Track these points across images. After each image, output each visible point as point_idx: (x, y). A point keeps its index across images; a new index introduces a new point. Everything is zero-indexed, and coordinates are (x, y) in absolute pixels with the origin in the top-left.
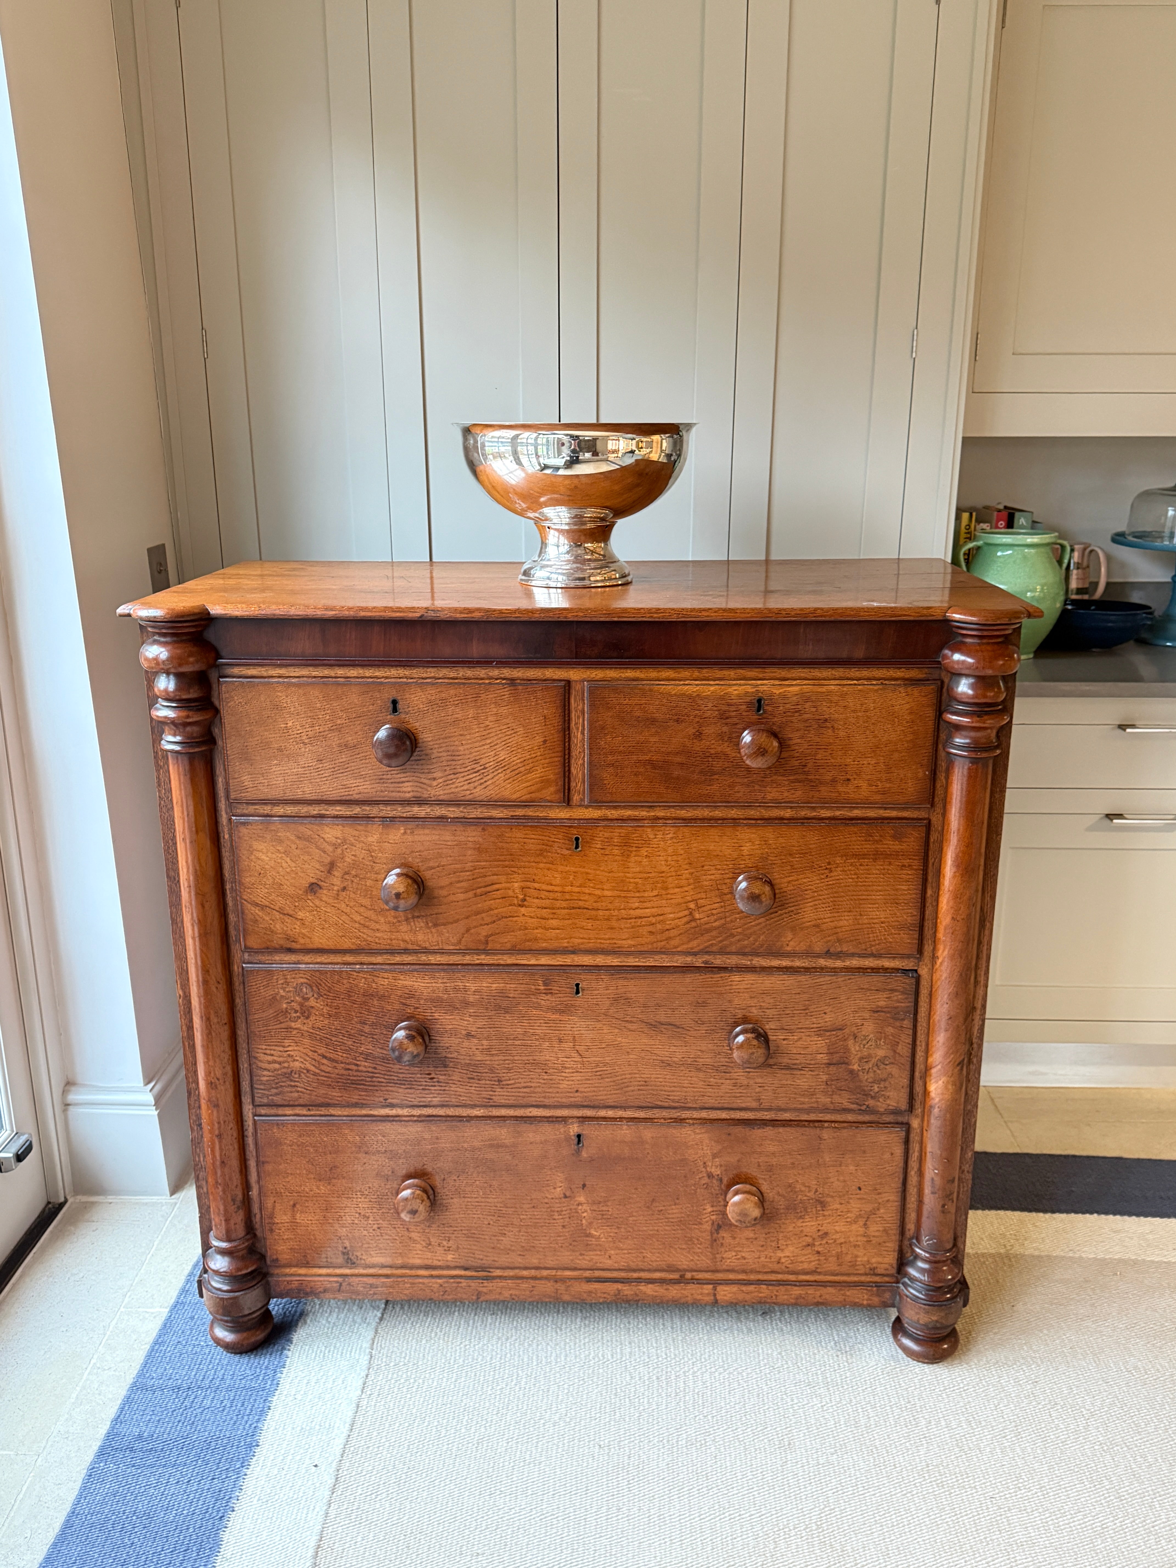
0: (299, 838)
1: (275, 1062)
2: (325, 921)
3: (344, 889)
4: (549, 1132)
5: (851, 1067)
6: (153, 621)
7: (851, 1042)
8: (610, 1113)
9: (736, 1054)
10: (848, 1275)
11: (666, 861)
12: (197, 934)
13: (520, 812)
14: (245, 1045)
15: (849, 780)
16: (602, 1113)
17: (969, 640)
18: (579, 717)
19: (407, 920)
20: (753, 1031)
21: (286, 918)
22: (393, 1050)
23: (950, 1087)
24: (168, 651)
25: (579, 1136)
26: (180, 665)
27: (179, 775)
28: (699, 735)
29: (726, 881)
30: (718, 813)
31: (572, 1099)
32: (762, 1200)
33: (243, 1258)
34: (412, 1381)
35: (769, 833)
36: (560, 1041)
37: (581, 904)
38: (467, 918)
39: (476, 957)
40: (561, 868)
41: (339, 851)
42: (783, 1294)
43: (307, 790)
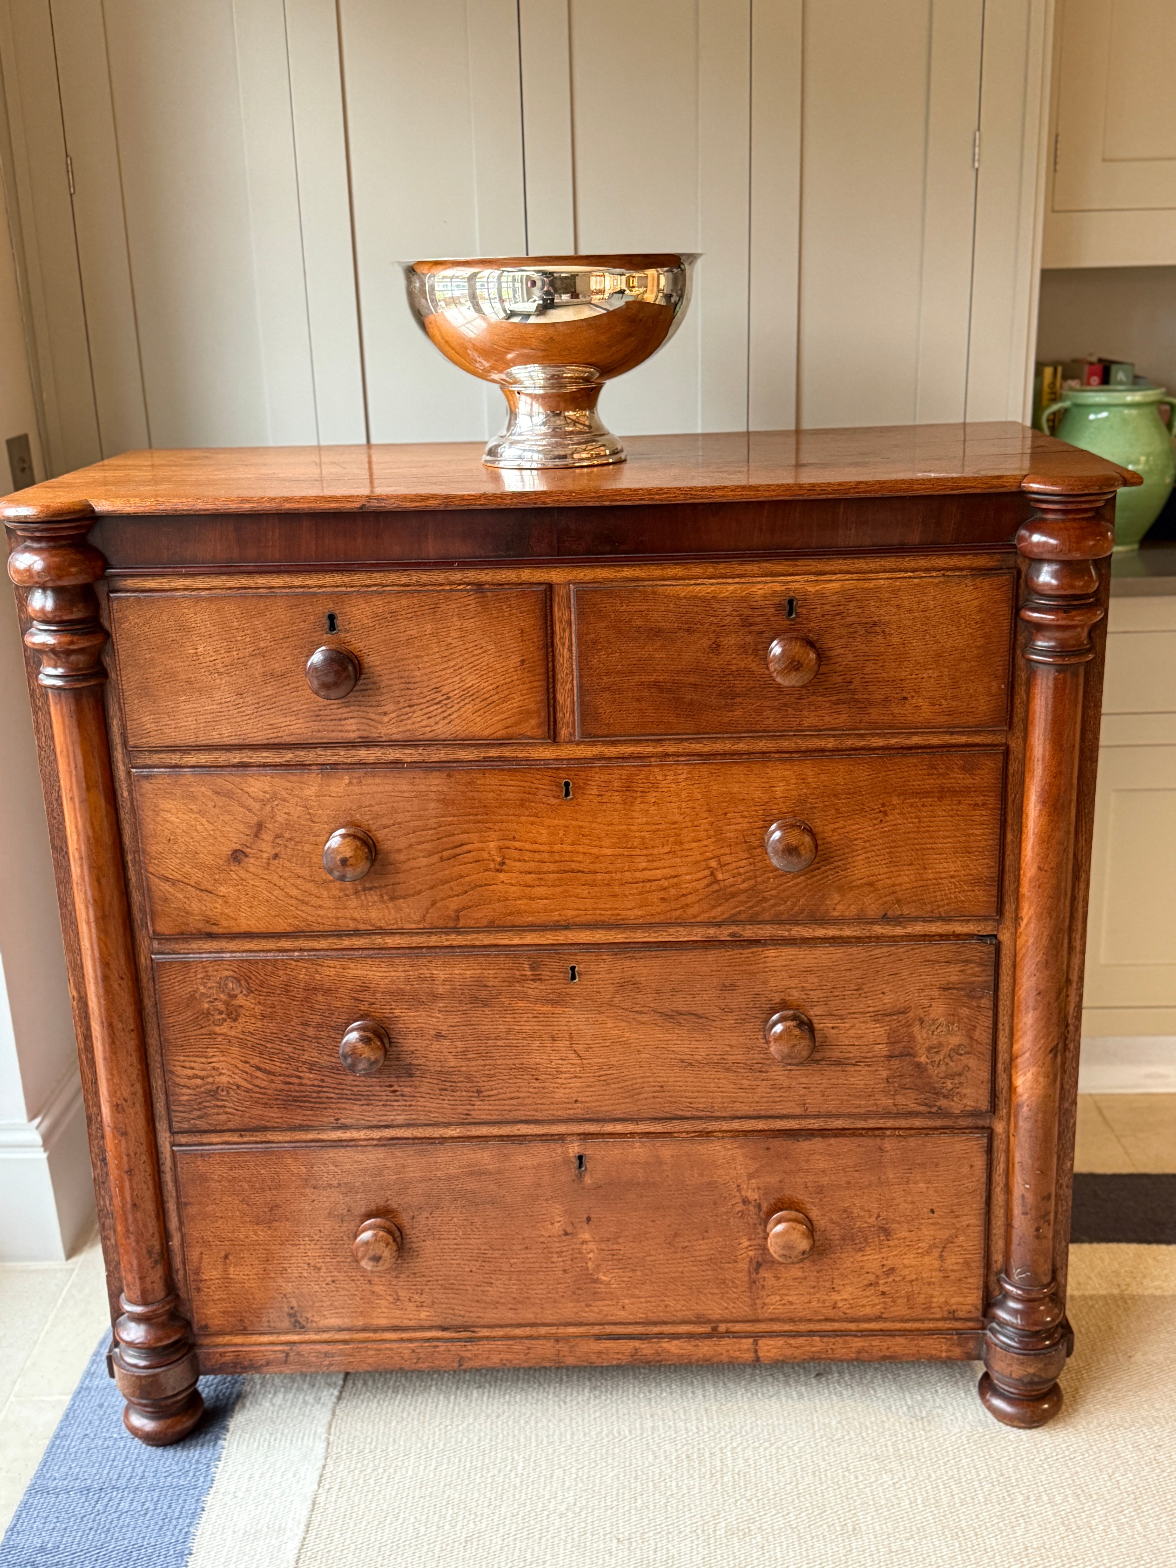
0: (218, 793)
1: (196, 1077)
2: (254, 897)
3: (276, 856)
4: (542, 1154)
5: (917, 1059)
6: (23, 521)
7: (916, 1029)
8: (619, 1128)
9: (773, 1048)
10: (921, 1320)
11: (679, 808)
12: (92, 919)
13: (494, 753)
14: (158, 1058)
15: (905, 698)
16: (609, 1128)
17: (1050, 516)
18: (564, 630)
19: (356, 892)
20: (794, 1018)
21: (204, 895)
22: (345, 1056)
23: (1041, 1079)
24: (43, 559)
25: (580, 1158)
26: (60, 577)
27: (62, 716)
28: (716, 648)
29: (755, 831)
30: (742, 746)
31: (572, 1112)
32: (811, 1230)
33: (163, 1326)
34: (381, 1470)
35: (808, 770)
36: (554, 1039)
37: (574, 866)
38: (432, 888)
39: (444, 937)
40: (547, 822)
41: (268, 808)
42: (841, 1348)
43: (225, 733)
